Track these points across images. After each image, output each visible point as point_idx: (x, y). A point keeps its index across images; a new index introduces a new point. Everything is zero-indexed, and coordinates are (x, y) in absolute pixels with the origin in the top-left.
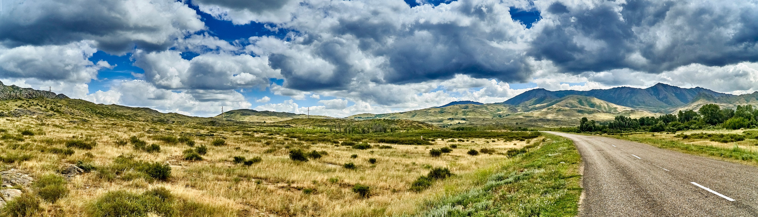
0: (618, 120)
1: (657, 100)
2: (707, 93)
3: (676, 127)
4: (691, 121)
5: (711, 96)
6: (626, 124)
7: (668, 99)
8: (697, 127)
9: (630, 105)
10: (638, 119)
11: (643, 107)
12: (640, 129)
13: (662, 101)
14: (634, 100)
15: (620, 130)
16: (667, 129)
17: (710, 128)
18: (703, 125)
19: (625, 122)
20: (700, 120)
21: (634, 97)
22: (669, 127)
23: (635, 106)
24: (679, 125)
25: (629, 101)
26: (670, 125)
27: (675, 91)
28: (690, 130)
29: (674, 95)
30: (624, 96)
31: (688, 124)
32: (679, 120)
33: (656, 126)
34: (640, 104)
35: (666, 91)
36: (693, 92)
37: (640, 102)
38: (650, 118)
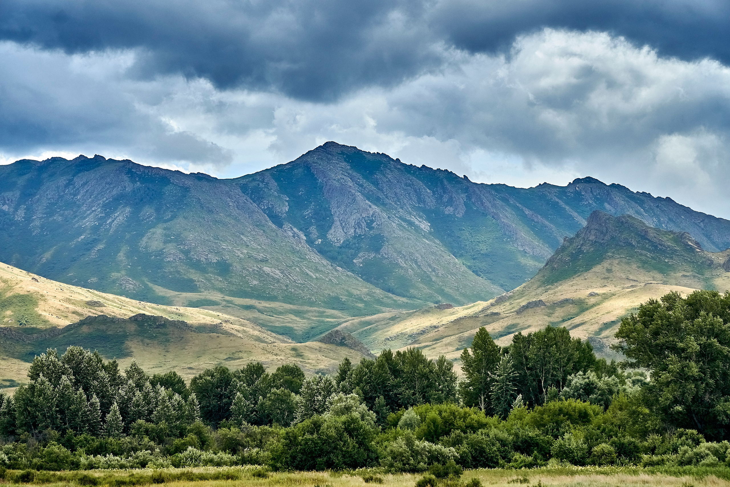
0: (56, 383)
1: (315, 258)
2: (650, 223)
3: (455, 443)
4: (554, 405)
5: (680, 239)
6: (105, 407)
7: (386, 250)
8: (605, 446)
9: (131, 284)
10: (187, 378)
11: (217, 296)
12: (203, 445)
13: (348, 265)
14: (160, 253)
15: (63, 451)
16: (395, 456)
17: (700, 457)
18: (644, 434)
19: (102, 396)
20: (615, 401)
21: (159, 231)
22: (409, 443)
23: (160, 291)
24: (474, 428)
25: (121, 256)
26: (409, 425)
27: (431, 202)
28: (553, 464)
29: (425, 226)
30: (89, 222)
31: (538, 424)
32: (466, 394)
33: (317, 426)
34: (195, 276)
35: (377, 201)
36: (555, 206)
37: (197, 266)
38: (271, 371)
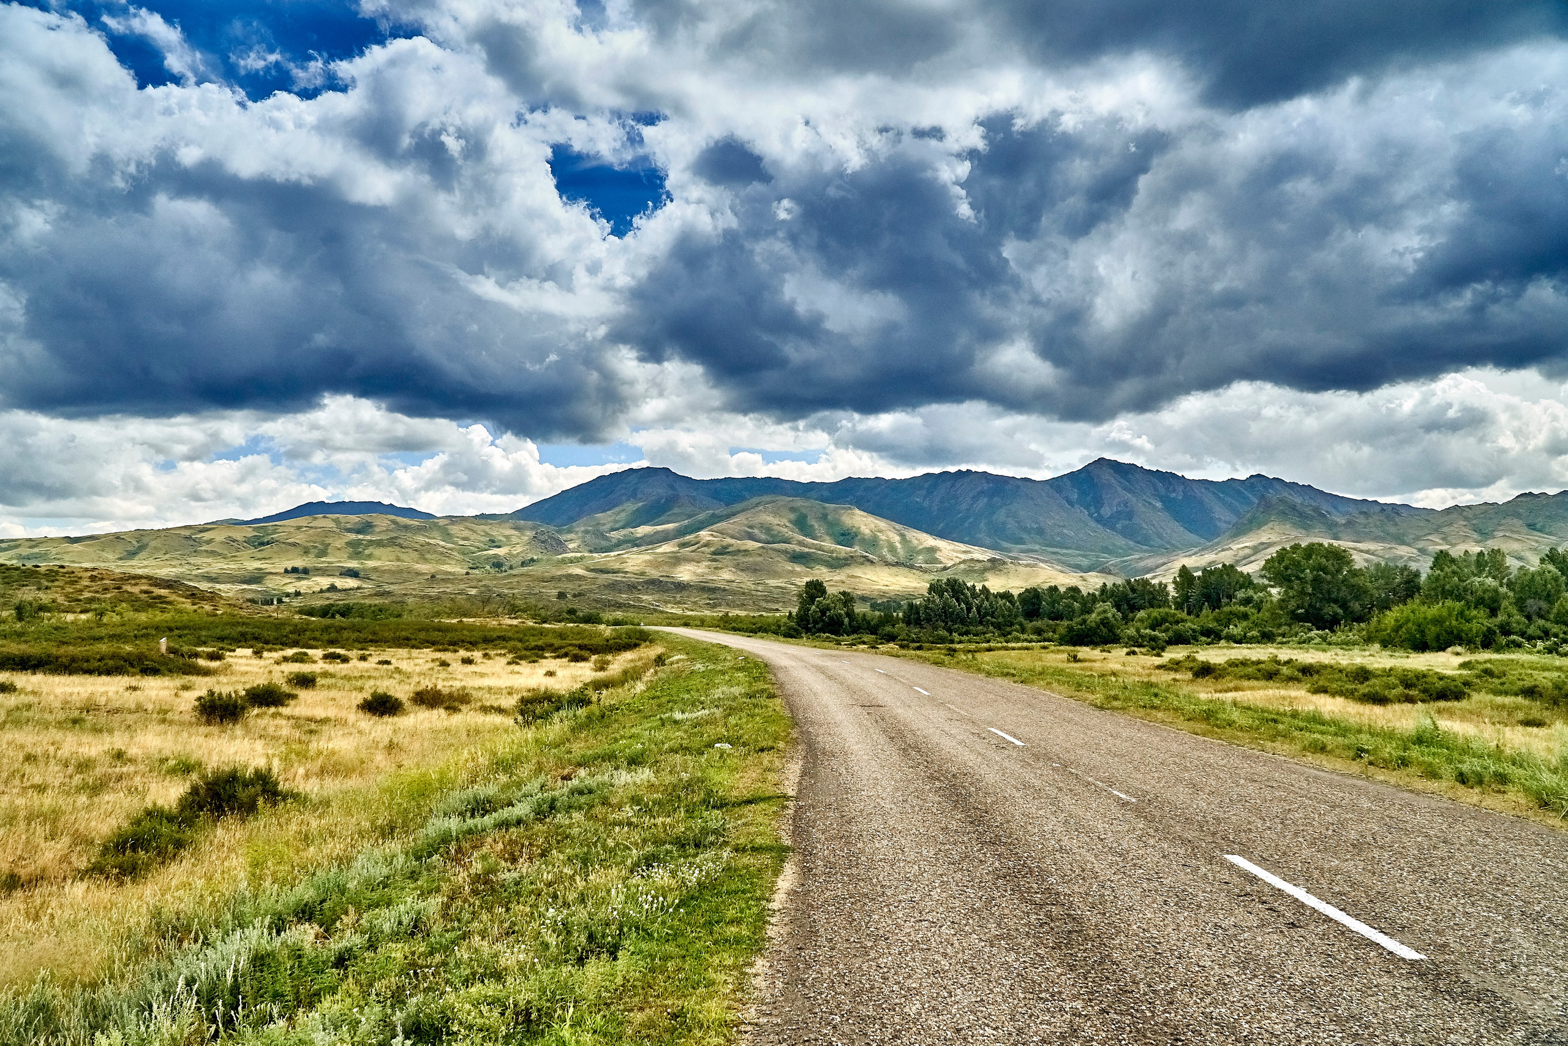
0: (941, 596)
1: (1093, 524)
2: (1298, 500)
3: (1166, 630)
4: (1226, 609)
5: (1316, 509)
6: (969, 610)
7: (1136, 520)
8: (1255, 633)
9: (988, 541)
10: (1015, 593)
11: (1037, 547)
12: (1023, 630)
13: (1113, 528)
14: (1004, 523)
15: (945, 633)
16: (1130, 638)
17: (1310, 639)
18: (1280, 626)
19: (967, 604)
20: (1266, 606)
21: (1003, 511)
22: (1138, 631)
23: (1005, 544)
24: (1177, 622)
25: (982, 525)
26: (1141, 620)
27: (1162, 491)
28: (1223, 643)
29: (1159, 505)
30: (964, 506)
31: (1217, 620)
32: (1176, 603)
33: (1084, 621)
34: (1024, 536)
35: (1129, 491)
36: (1239, 492)
37: (1028, 531)
38: (1062, 590)
